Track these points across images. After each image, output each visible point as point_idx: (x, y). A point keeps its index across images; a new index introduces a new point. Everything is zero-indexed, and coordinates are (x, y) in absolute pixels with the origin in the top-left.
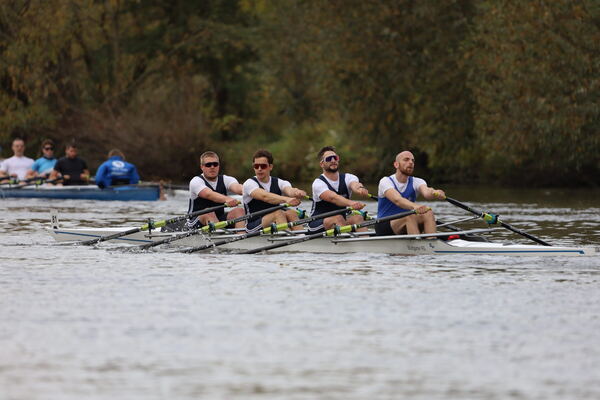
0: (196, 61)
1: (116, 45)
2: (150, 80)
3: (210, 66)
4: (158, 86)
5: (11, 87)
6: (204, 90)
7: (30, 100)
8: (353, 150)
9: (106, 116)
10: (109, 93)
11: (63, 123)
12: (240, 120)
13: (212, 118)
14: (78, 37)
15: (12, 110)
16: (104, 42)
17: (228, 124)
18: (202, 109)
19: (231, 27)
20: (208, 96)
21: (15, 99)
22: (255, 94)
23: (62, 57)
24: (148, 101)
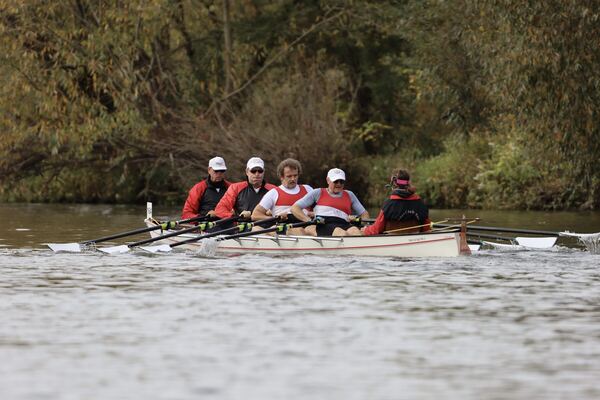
0: (331, 50)
1: (226, 30)
2: (270, 75)
3: (348, 56)
4: (281, 84)
5: (92, 87)
6: (340, 89)
7: (116, 103)
8: (536, 166)
9: (214, 124)
10: (218, 93)
11: (158, 132)
12: (386, 127)
13: (350, 126)
14: (178, 21)
15: (92, 117)
16: (213, 27)
17: (370, 133)
18: (338, 114)
19: (376, 6)
20: (346, 97)
21: (97, 103)
22: (406, 94)
23: (157, 47)
24: (267, 104)
